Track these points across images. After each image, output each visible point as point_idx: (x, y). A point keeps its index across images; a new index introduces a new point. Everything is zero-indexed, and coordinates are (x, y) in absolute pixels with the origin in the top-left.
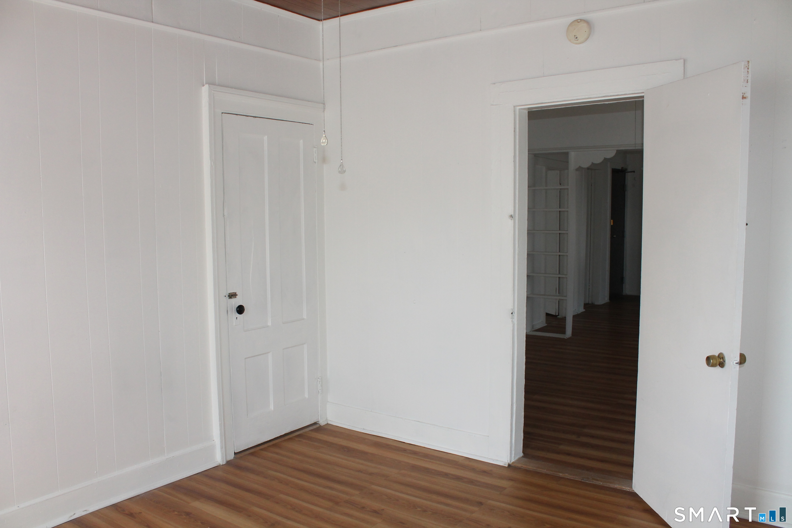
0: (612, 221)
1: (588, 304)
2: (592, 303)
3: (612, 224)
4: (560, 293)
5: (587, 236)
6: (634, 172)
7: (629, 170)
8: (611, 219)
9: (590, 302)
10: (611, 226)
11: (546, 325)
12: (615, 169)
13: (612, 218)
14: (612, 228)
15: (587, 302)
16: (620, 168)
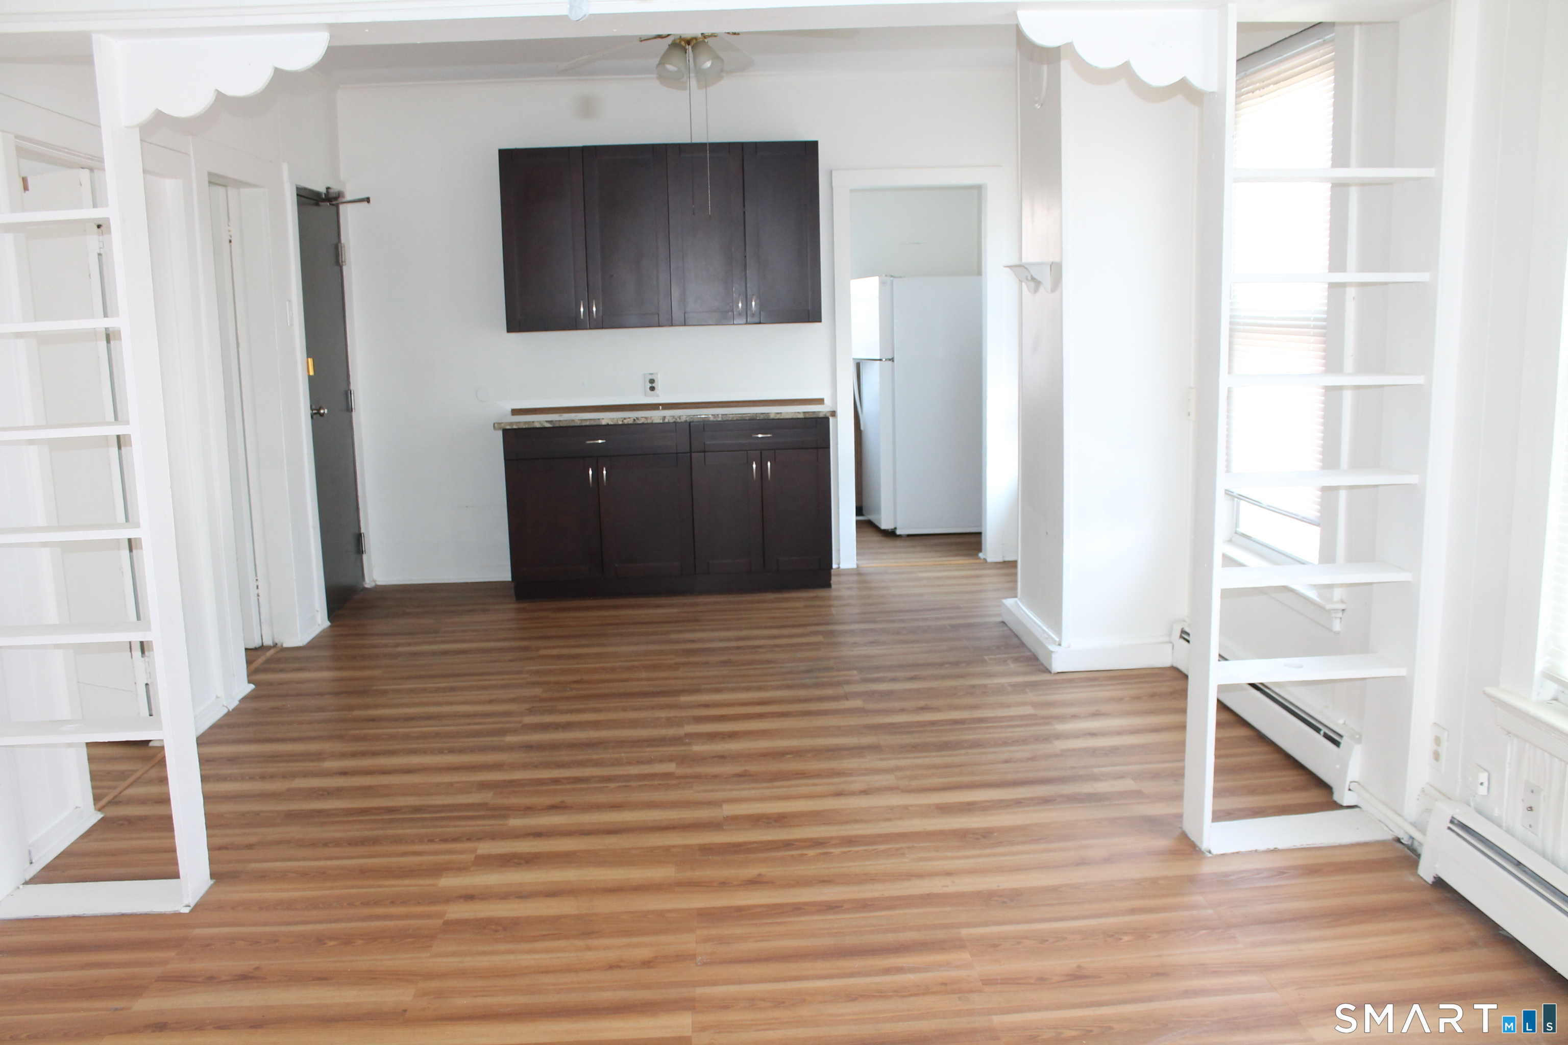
0: (310, 360)
1: (262, 648)
2: (275, 645)
3: (312, 373)
4: (154, 712)
5: (230, 415)
6: (368, 200)
7: (348, 197)
8: (308, 356)
9: (268, 642)
10: (310, 377)
11: (100, 816)
12: (305, 189)
13: (311, 351)
14: (313, 382)
15: (256, 643)
16: (321, 189)
